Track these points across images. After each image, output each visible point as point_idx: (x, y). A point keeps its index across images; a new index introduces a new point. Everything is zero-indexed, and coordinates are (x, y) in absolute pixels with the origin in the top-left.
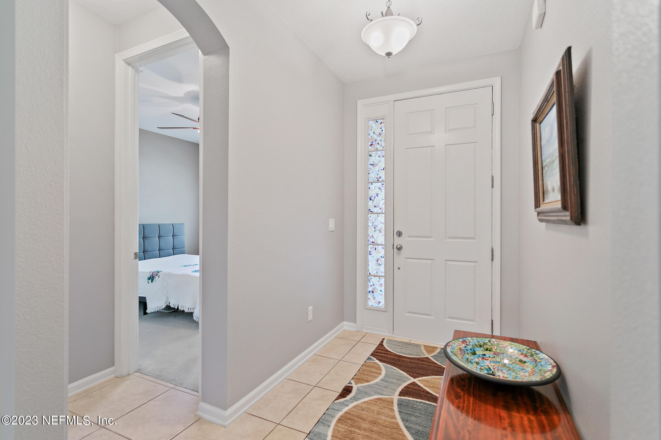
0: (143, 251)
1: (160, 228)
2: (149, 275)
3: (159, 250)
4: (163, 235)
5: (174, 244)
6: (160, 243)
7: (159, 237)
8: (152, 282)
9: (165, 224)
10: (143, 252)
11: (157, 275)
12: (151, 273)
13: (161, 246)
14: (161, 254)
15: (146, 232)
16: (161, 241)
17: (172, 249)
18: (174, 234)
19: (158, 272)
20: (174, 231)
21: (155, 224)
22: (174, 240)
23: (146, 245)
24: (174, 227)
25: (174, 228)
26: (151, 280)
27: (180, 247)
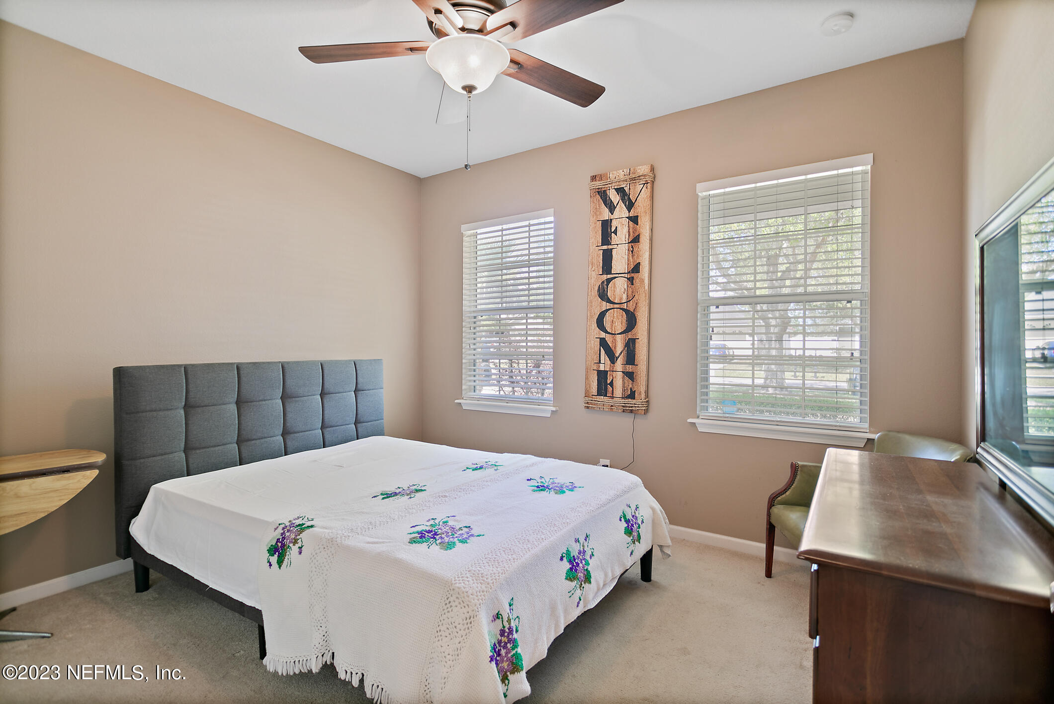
0: (281, 433)
1: (326, 372)
2: (271, 537)
3: (323, 428)
4: (332, 390)
5: (359, 412)
6: (326, 409)
7: (323, 395)
8: (280, 563)
9: (337, 362)
10: (283, 435)
11: (295, 542)
12: (280, 531)
13: (326, 418)
14: (327, 436)
15: (289, 382)
16: (326, 405)
17: (355, 424)
18: (359, 386)
19: (302, 528)
20: (358, 379)
21: (313, 363)
22: (358, 401)
23: (289, 416)
24: (357, 369)
25: (358, 372)
26: (276, 556)
27: (373, 418)
